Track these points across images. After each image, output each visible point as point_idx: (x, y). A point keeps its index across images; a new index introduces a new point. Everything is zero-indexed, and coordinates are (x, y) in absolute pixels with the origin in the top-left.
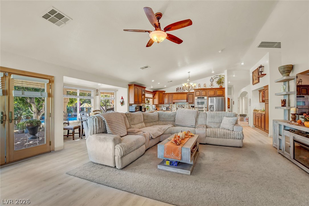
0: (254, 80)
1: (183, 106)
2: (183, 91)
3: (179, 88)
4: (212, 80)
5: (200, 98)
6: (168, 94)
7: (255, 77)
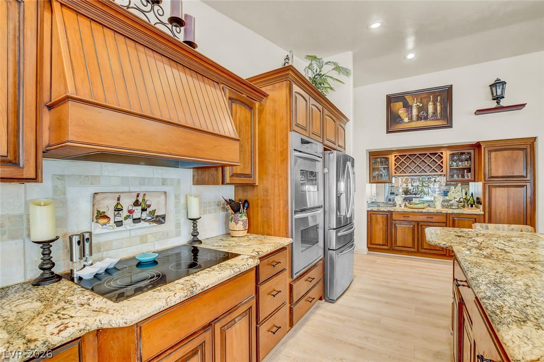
0: (406, 120)
7: (415, 112)
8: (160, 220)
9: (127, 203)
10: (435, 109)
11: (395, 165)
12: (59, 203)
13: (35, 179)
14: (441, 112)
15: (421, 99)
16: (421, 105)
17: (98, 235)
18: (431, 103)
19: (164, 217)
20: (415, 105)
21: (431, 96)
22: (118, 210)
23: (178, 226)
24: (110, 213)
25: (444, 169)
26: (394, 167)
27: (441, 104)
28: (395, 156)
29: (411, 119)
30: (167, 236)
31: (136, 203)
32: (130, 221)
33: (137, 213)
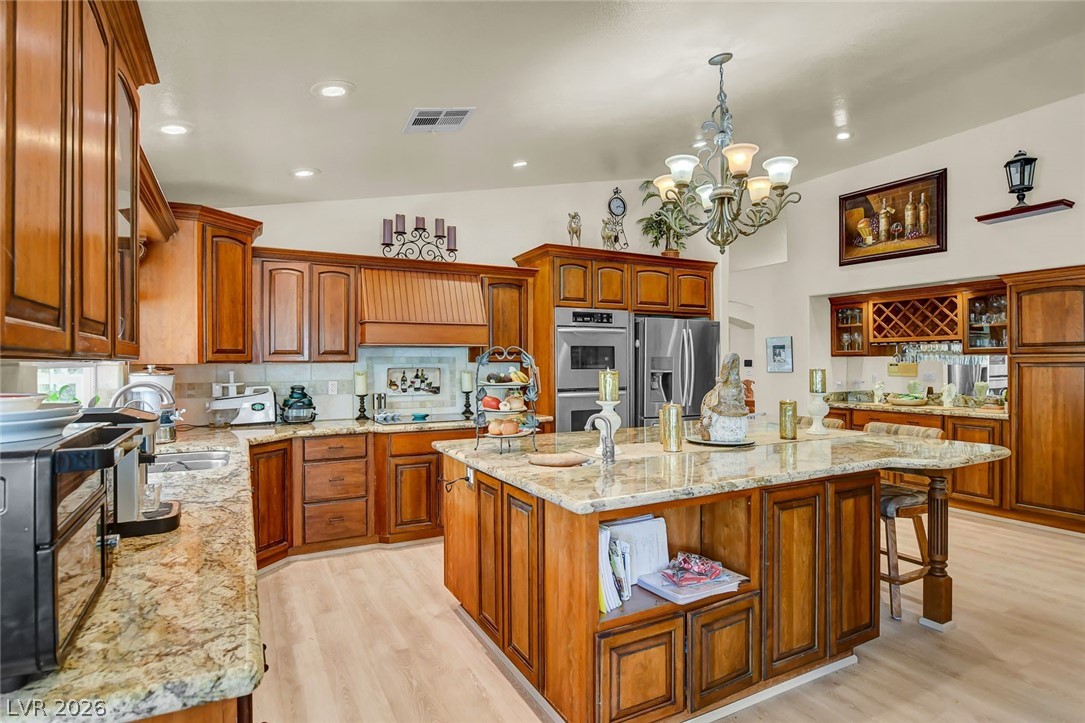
0: (870, 240)
1: (433, 378)
2: (445, 254)
3: (410, 226)
4: (617, 207)
5: (591, 315)
6: (304, 266)
7: (883, 223)
8: (436, 391)
9: (410, 376)
10: (917, 217)
11: (875, 321)
12: (369, 375)
13: (355, 361)
14: (926, 222)
15: (893, 199)
16: (893, 211)
17: (391, 396)
18: (909, 207)
19: (438, 388)
20: (884, 211)
21: (911, 193)
22: (404, 380)
23: (453, 397)
24: (399, 383)
25: (959, 329)
26: (871, 326)
27: (927, 207)
28: (875, 305)
29: (877, 237)
30: (442, 404)
31: (417, 377)
32: (412, 389)
33: (418, 384)
